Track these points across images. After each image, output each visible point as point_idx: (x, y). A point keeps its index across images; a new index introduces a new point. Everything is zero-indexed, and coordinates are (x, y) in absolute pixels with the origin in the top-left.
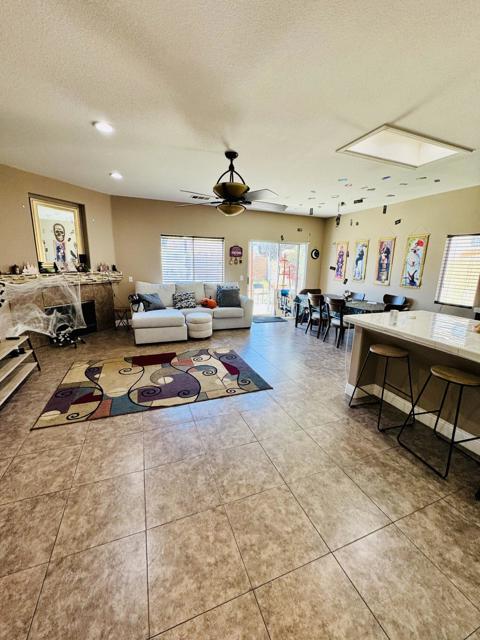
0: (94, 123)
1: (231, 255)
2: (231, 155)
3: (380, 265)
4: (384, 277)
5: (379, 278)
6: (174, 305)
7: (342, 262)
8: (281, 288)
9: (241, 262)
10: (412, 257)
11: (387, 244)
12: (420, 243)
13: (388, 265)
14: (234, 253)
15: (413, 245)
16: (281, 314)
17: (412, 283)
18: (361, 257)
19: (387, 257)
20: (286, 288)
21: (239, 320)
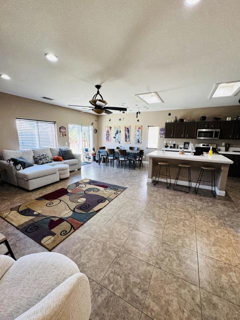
0: (46, 55)
1: (60, 132)
2: (98, 87)
3: (126, 136)
4: (128, 140)
5: (126, 141)
6: (37, 162)
7: (109, 135)
8: (84, 148)
9: (65, 135)
10: (137, 133)
11: (127, 127)
12: (139, 128)
13: (129, 136)
14: (61, 130)
15: (137, 129)
16: (86, 160)
17: (139, 142)
18: (117, 133)
19: (128, 133)
20: (86, 147)
21: (76, 166)
